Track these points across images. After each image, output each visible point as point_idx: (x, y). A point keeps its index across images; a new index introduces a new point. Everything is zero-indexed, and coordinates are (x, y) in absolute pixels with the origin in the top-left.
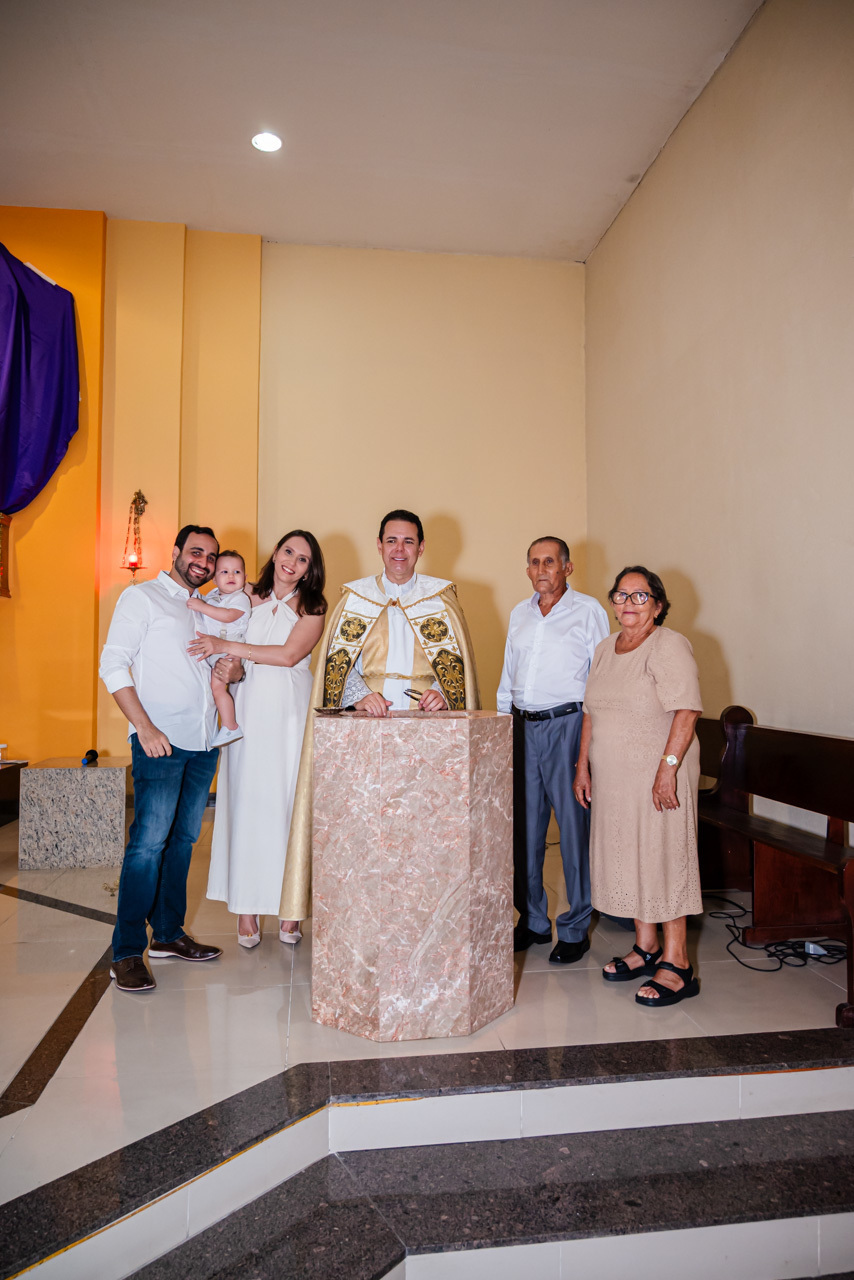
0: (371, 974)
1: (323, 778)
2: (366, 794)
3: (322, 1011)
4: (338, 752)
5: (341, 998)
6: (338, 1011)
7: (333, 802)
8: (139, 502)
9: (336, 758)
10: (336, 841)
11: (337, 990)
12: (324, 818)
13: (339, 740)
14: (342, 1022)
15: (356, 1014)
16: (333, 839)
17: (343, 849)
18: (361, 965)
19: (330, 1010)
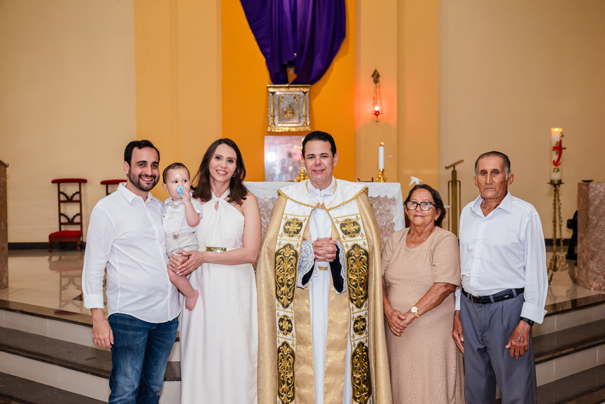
1: (594, 204)
3: (594, 285)
4: (601, 194)
5: (603, 280)
6: (601, 284)
7: (598, 212)
8: (376, 76)
9: (600, 196)
12: (594, 218)
13: (602, 190)
16: (599, 225)
19: (598, 284)
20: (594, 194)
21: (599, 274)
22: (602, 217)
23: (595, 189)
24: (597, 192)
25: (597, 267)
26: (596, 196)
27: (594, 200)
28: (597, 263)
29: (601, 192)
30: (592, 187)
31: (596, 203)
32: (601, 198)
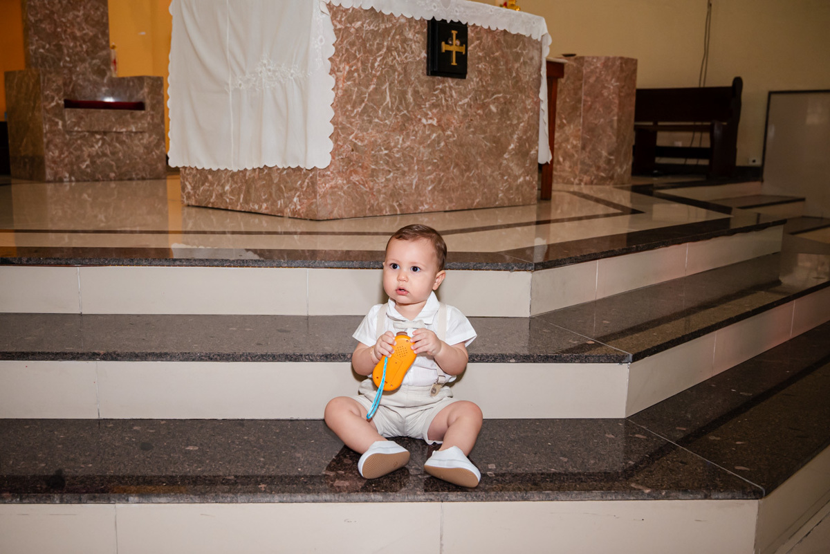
0: (610, 160)
1: (588, 82)
2: (612, 87)
3: (584, 180)
4: (598, 70)
6: (593, 177)
9: (596, 72)
10: (595, 109)
11: (593, 169)
13: (599, 65)
14: (595, 181)
15: (602, 177)
16: (593, 107)
17: (599, 111)
18: (606, 157)
19: (589, 178)
20: (589, 70)
21: (591, 166)
22: (597, 97)
23: (591, 64)
24: (592, 67)
25: (589, 158)
26: (592, 72)
27: (589, 77)
28: (590, 152)
29: (597, 67)
30: (587, 61)
31: (592, 80)
32: (598, 75)
